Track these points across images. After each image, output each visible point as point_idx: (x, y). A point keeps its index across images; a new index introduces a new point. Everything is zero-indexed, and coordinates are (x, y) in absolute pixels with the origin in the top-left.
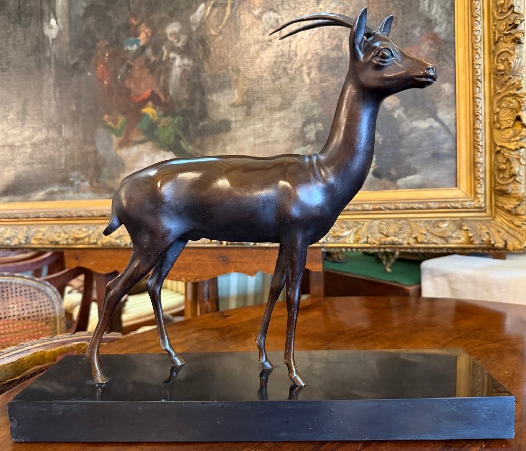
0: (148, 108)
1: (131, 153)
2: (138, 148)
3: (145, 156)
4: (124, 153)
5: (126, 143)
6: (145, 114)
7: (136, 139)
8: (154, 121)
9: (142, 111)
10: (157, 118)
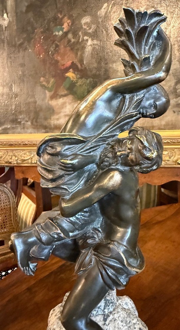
0: (70, 73)
2: (63, 99)
3: (67, 104)
4: (53, 103)
5: (55, 96)
6: (67, 77)
7: (61, 93)
8: (74, 81)
9: (66, 75)
10: (75, 79)
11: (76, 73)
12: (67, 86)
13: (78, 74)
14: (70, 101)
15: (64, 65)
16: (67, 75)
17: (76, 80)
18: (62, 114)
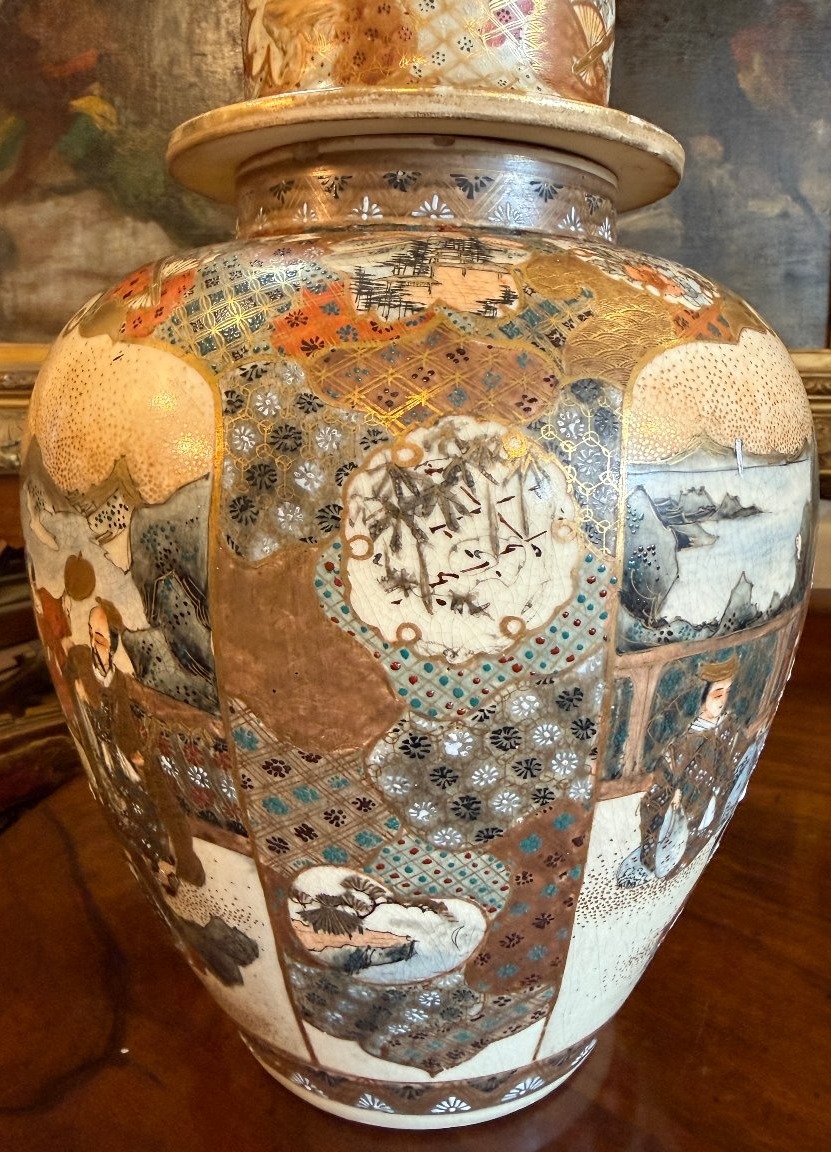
0: (87, 98)
1: (36, 217)
2: (57, 205)
3: (78, 228)
4: (14, 216)
5: (21, 189)
6: (78, 115)
7: (49, 181)
8: (106, 137)
9: (72, 106)
10: (115, 128)
11: (118, 101)
12: (79, 152)
13: (126, 108)
14: (88, 214)
15: (61, 62)
16: (79, 104)
17: (120, 132)
18: (53, 266)
